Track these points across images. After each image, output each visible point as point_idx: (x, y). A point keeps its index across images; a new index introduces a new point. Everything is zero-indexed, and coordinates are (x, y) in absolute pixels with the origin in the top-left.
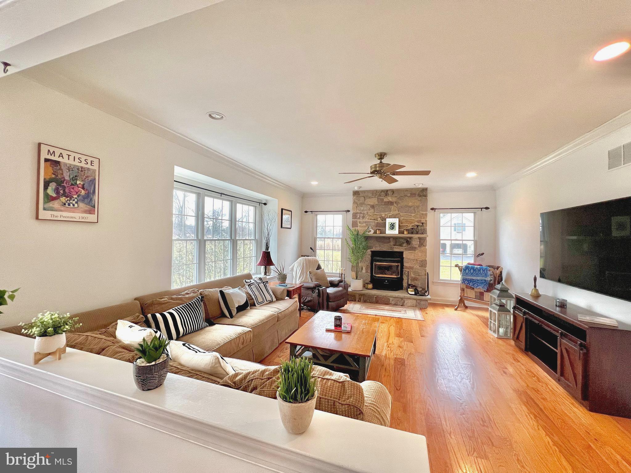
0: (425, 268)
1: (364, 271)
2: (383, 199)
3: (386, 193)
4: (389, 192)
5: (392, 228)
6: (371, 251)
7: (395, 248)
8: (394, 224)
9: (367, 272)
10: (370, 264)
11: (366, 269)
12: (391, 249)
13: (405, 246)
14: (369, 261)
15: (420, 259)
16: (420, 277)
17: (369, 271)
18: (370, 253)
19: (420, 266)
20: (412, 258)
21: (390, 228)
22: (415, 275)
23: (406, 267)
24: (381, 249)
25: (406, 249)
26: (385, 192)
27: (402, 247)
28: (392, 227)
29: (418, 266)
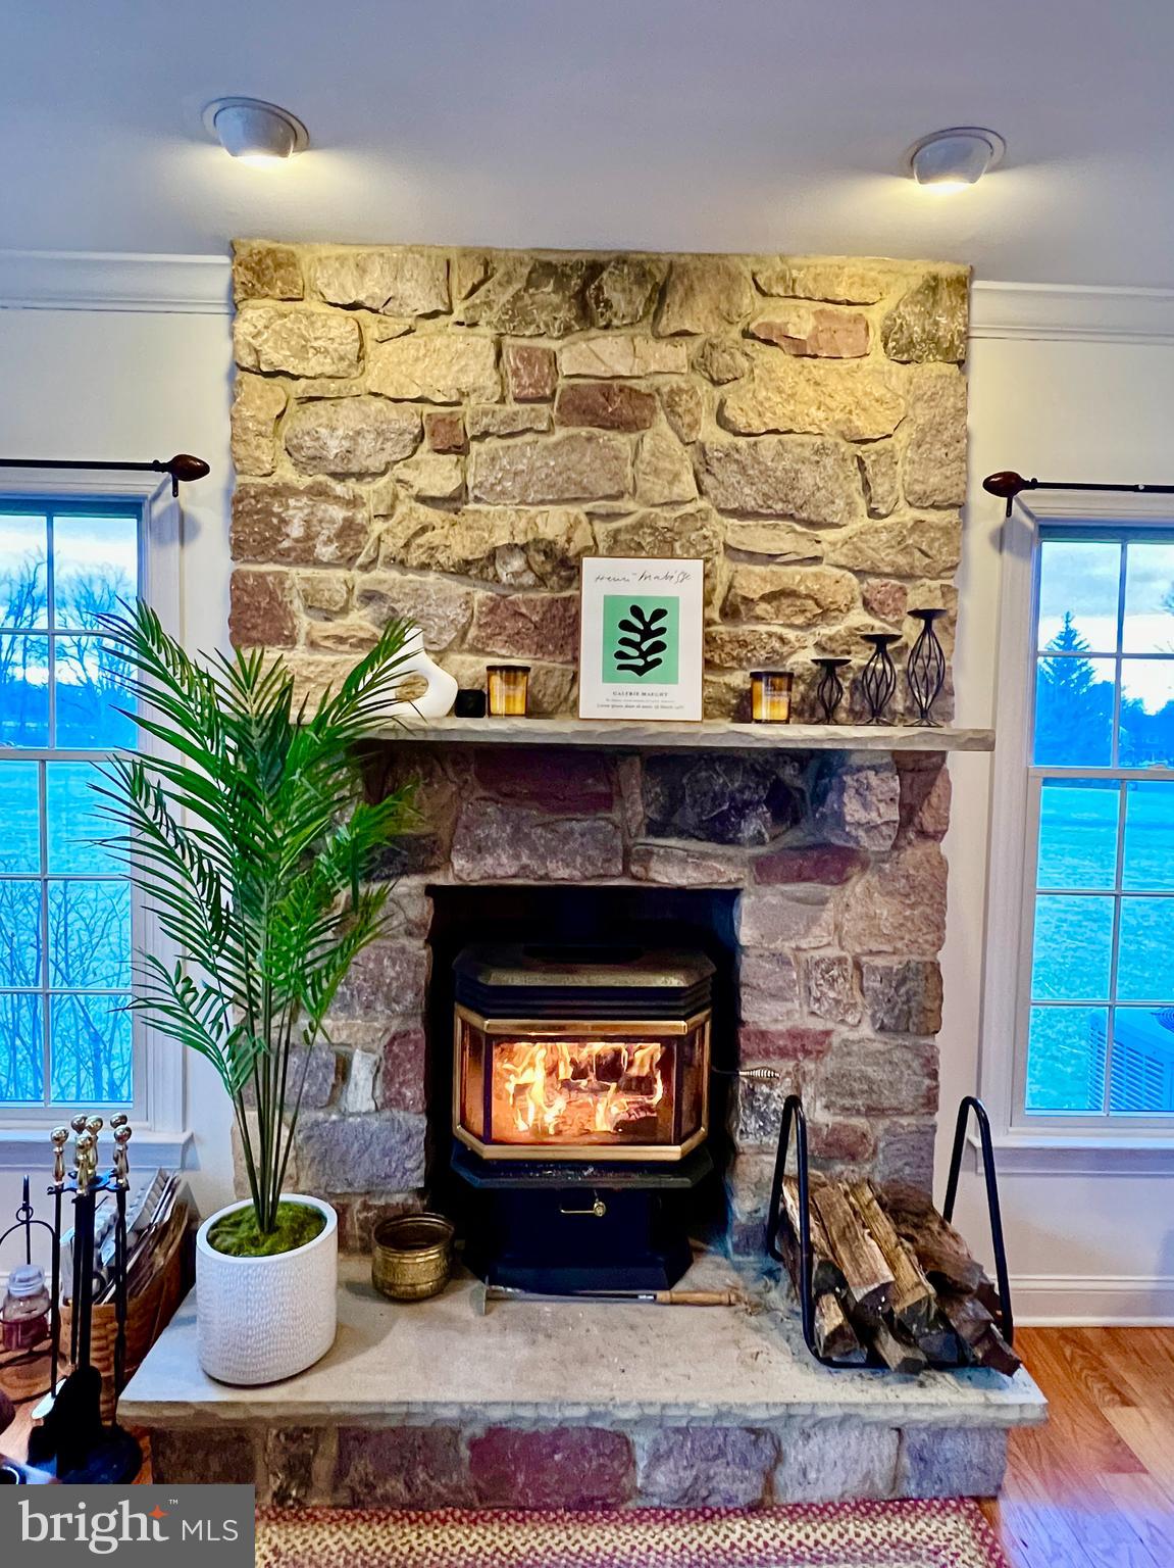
0: (928, 1041)
1: (361, 1093)
2: (553, 359)
3: (582, 291)
4: (613, 290)
5: (643, 655)
6: (431, 891)
7: (667, 858)
8: (659, 614)
9: (391, 1102)
10: (416, 1024)
11: (386, 1074)
12: (626, 872)
13: (758, 840)
14: (410, 996)
15: (879, 962)
16: (883, 1124)
17: (414, 1092)
18: (421, 910)
19: (882, 1028)
20: (817, 955)
21: (620, 655)
22: (844, 1109)
23: (763, 1035)
24: (534, 864)
25: (764, 870)
26: (575, 283)
27: (730, 850)
28: (636, 646)
29: (867, 1021)
